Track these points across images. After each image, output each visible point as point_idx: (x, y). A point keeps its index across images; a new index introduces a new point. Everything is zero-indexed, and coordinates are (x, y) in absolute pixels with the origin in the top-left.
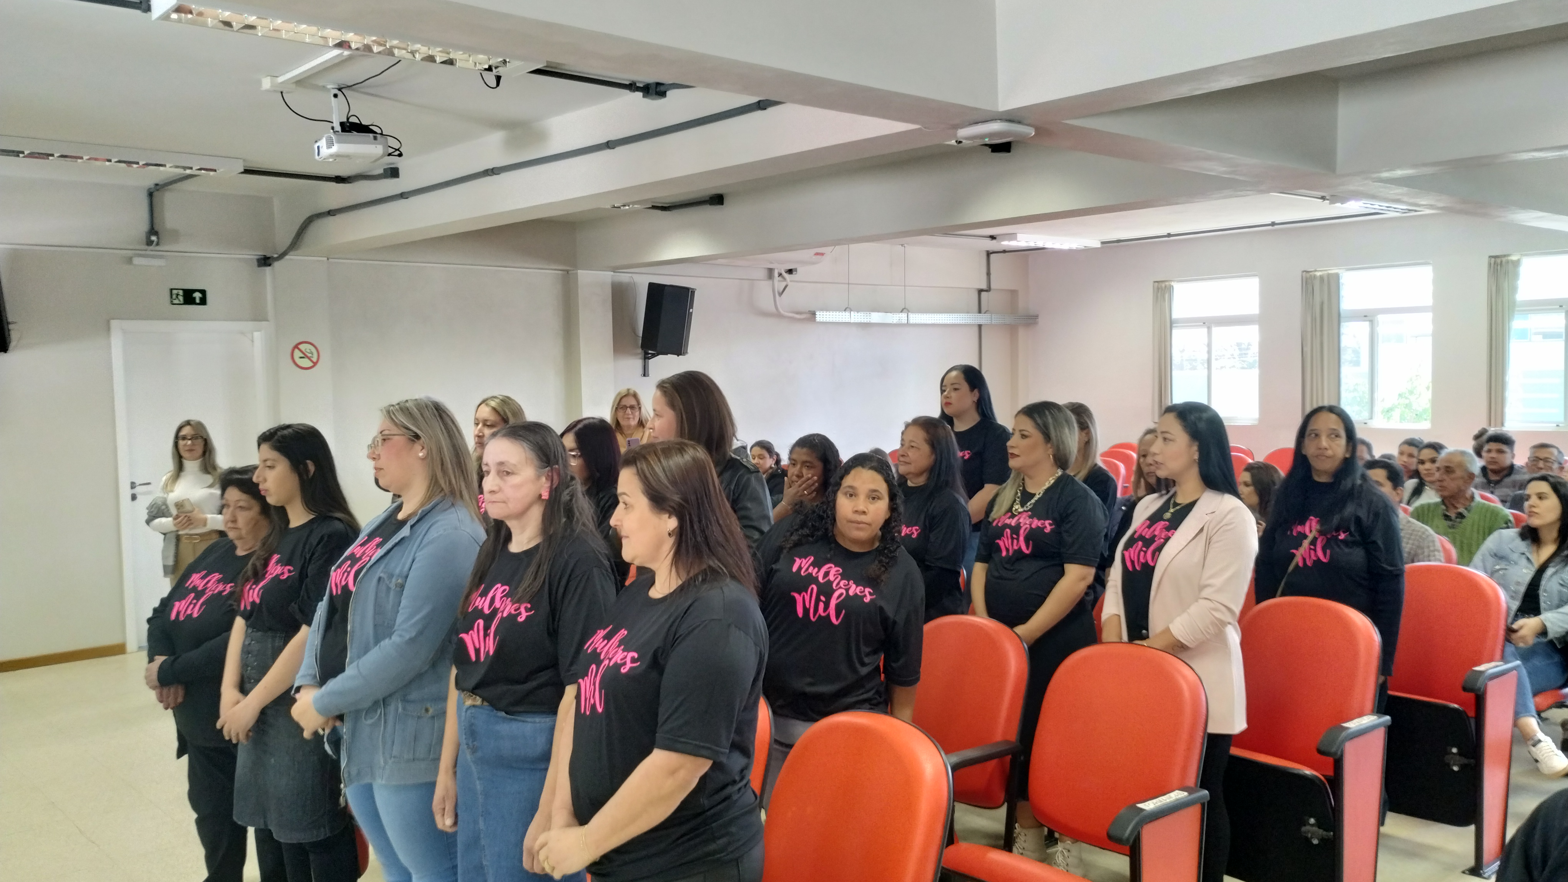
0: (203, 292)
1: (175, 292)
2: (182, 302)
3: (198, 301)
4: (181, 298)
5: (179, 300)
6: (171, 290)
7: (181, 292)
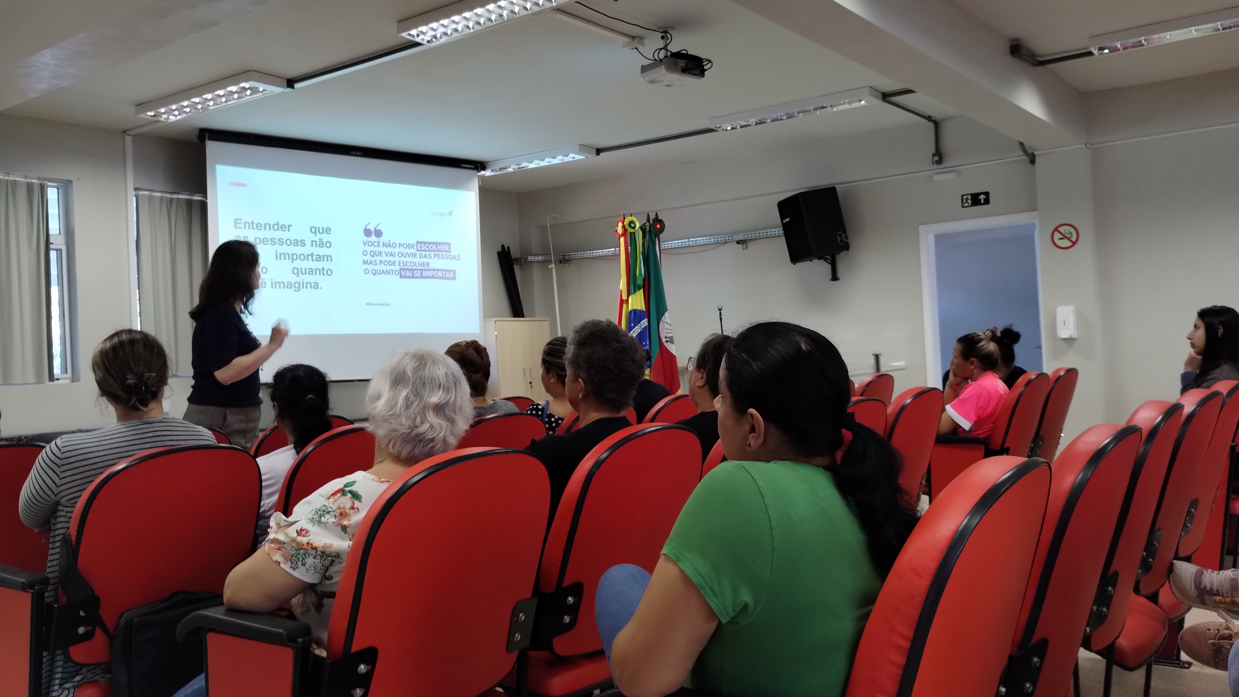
0: (987, 194)
1: (965, 197)
2: (970, 204)
3: (982, 202)
4: (970, 201)
5: (968, 204)
6: (962, 196)
7: (969, 197)
